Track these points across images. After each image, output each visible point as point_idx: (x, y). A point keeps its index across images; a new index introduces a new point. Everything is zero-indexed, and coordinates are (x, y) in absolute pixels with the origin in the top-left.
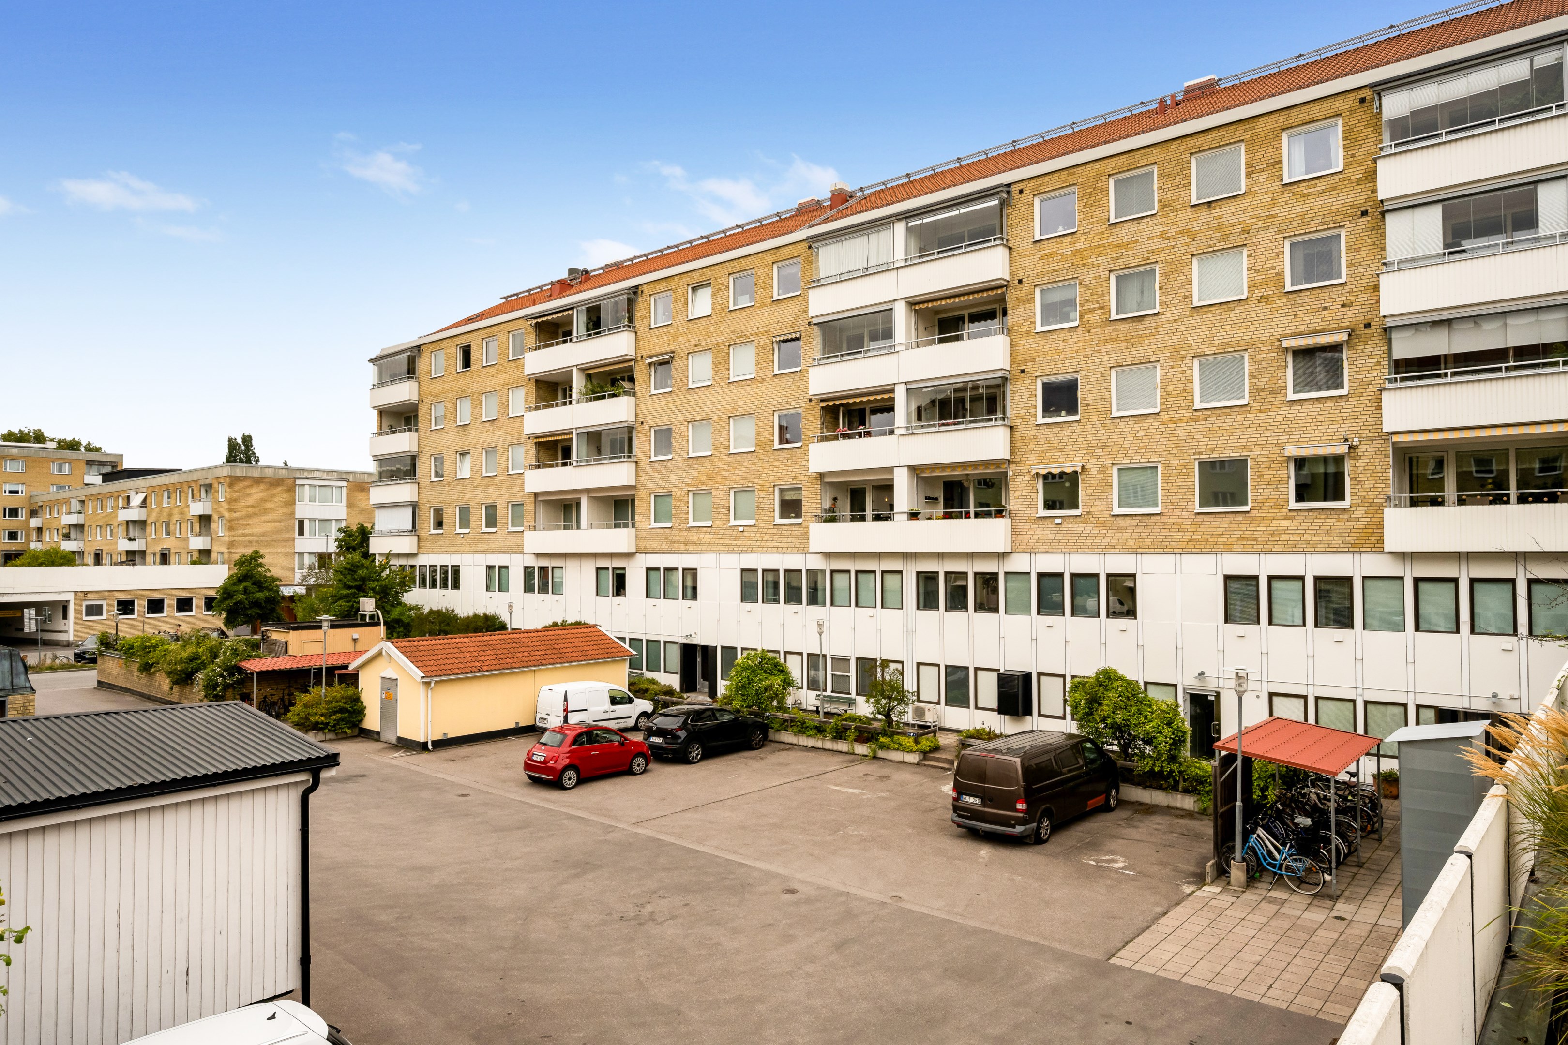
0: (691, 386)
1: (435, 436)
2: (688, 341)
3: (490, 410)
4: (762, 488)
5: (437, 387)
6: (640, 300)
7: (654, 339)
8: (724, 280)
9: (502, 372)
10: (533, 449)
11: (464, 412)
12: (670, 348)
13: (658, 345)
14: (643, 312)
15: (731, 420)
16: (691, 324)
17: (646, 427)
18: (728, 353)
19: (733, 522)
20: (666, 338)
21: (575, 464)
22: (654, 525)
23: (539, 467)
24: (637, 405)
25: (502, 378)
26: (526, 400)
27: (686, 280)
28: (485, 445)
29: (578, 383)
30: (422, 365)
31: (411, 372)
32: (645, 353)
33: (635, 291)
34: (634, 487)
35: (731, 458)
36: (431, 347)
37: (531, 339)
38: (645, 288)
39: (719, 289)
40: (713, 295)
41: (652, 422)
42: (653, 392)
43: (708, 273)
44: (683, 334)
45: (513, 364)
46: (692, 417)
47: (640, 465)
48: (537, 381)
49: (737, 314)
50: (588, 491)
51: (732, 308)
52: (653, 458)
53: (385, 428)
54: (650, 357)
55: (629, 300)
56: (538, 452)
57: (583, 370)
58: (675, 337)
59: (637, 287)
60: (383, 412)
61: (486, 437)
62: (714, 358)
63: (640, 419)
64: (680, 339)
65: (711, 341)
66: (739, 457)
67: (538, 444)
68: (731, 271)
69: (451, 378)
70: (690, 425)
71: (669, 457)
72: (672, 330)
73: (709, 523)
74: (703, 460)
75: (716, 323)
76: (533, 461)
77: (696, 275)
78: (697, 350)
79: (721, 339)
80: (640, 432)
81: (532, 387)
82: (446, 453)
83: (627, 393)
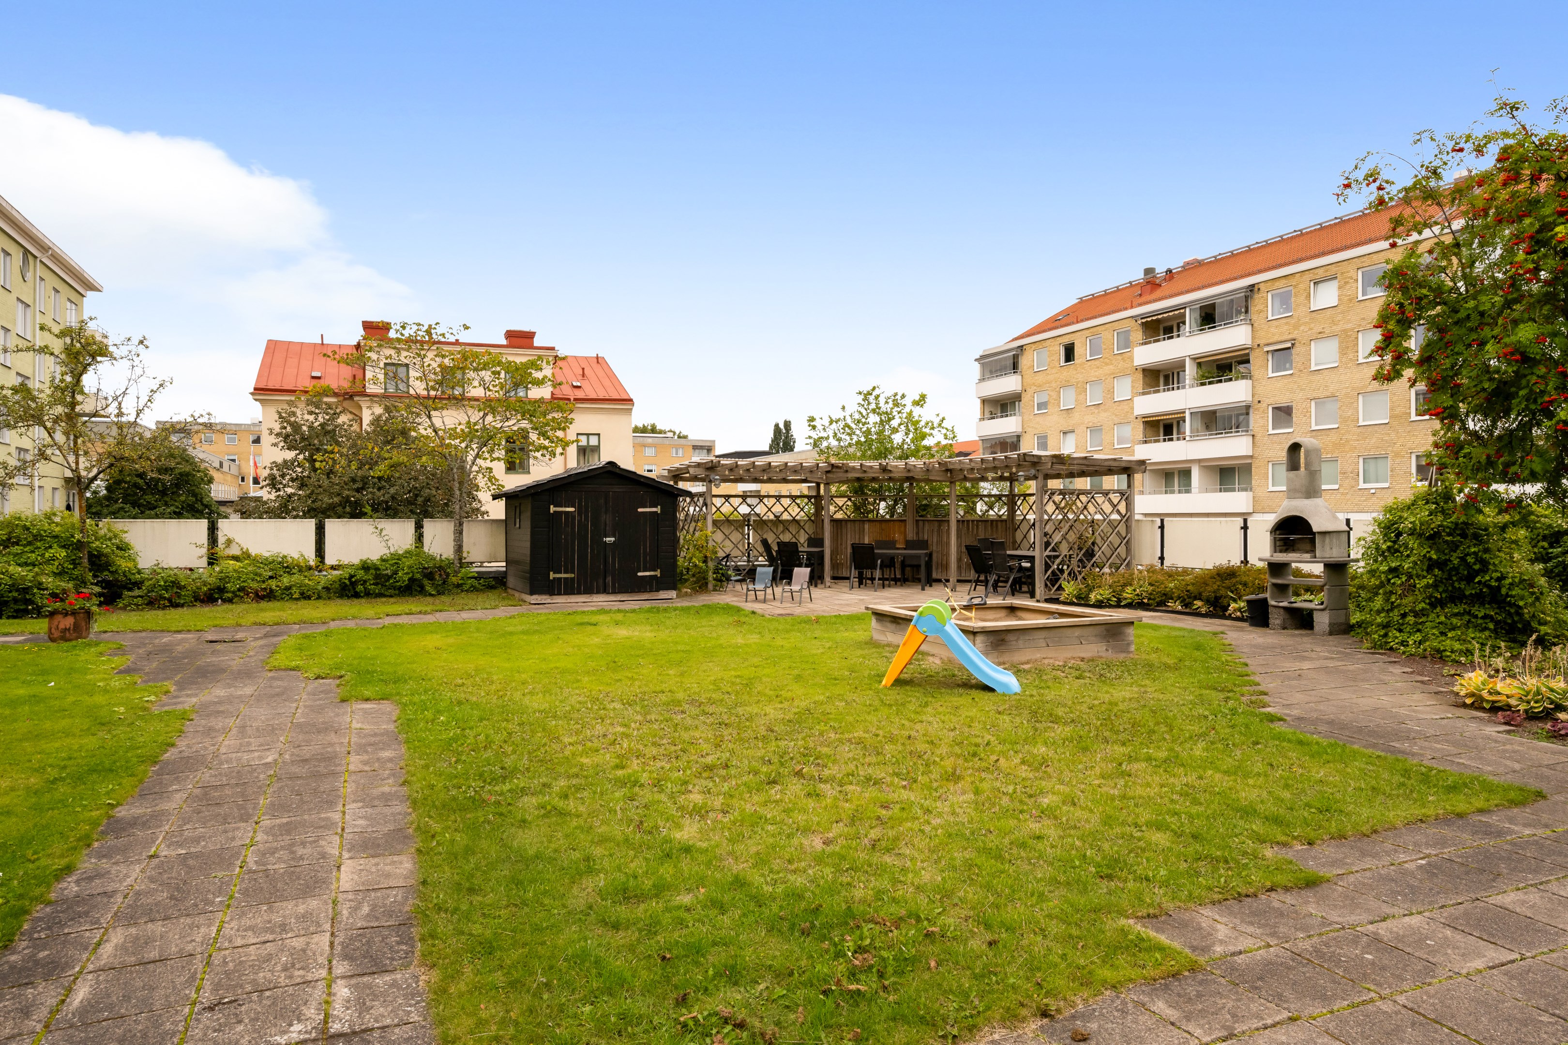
0: (1313, 368)
1: (1038, 419)
2: (1310, 329)
3: (1093, 396)
4: (1397, 455)
5: (1040, 378)
6: (1256, 296)
7: (1273, 330)
8: (1352, 273)
9: (1107, 364)
10: (1141, 427)
11: (1068, 399)
12: (1290, 337)
13: (1278, 334)
14: (1260, 307)
15: (1360, 397)
16: (1314, 314)
17: (1263, 405)
18: (1357, 338)
19: (1362, 485)
20: (1286, 327)
21: (1188, 438)
22: (1271, 489)
23: (1146, 442)
24: (1253, 387)
25: (1108, 369)
26: (1133, 387)
27: (1308, 276)
28: (1090, 425)
29: (1190, 370)
30: (1024, 362)
31: (1015, 367)
32: (1262, 342)
33: (1252, 288)
34: (1251, 457)
35: (1360, 430)
36: (1033, 346)
37: (1138, 335)
38: (1262, 286)
39: (1346, 283)
40: (1340, 288)
41: (1271, 401)
42: (1271, 375)
43: (1333, 270)
44: (1305, 323)
45: (1119, 357)
46: (1315, 395)
47: (1257, 438)
48: (1144, 370)
49: (1367, 303)
50: (1199, 461)
51: (1360, 298)
52: (1271, 432)
53: (987, 415)
54: (1268, 345)
55: (1246, 297)
56: (1145, 429)
57: (1195, 359)
58: (1296, 327)
59: (1253, 286)
60: (984, 401)
61: (1091, 419)
62: (1340, 343)
63: (1257, 399)
64: (1302, 328)
65: (1337, 329)
66: (1370, 429)
67: (1145, 423)
68: (1360, 265)
69: (1054, 371)
70: (1313, 403)
71: (1290, 430)
72: (1293, 321)
73: (1336, 487)
74: (1328, 432)
75: (1343, 313)
76: (1140, 436)
77: (1321, 271)
78: (1320, 336)
79: (1349, 326)
80: (1257, 409)
81: (1140, 376)
82: (1049, 433)
83: (1243, 377)
